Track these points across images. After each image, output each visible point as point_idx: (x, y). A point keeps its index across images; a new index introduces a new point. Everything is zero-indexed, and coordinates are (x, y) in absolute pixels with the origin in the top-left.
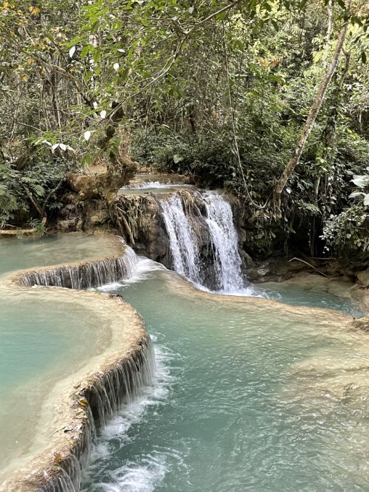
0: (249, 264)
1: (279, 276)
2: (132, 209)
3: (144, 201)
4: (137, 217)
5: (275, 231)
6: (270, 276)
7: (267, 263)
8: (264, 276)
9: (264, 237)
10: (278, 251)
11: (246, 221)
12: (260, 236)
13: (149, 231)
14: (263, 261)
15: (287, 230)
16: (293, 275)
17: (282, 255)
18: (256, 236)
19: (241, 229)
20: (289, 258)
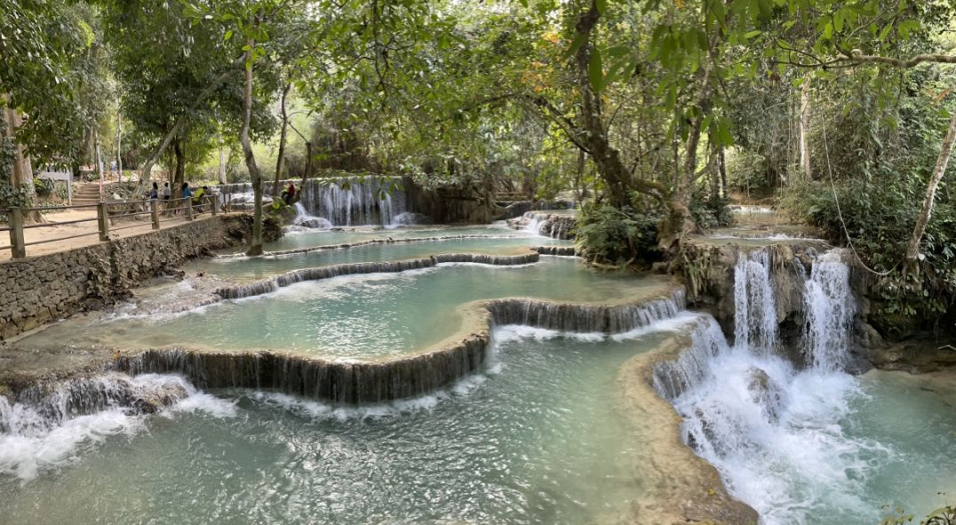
0: (875, 343)
1: (915, 366)
2: (699, 259)
3: (716, 252)
4: (705, 267)
5: (916, 306)
6: (902, 363)
7: (903, 347)
8: (893, 362)
9: (896, 311)
10: (924, 333)
11: (869, 289)
12: (891, 310)
13: (718, 285)
14: (897, 342)
15: (932, 306)
16: (940, 368)
17: (931, 339)
18: (886, 310)
19: (864, 298)
20: (940, 345)
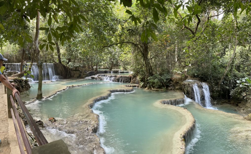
0: (212, 101)
2: (186, 86)
3: (189, 84)
4: (187, 88)
5: (219, 93)
6: (217, 104)
7: (217, 101)
11: (212, 90)
12: (215, 94)
13: (190, 91)
17: (220, 99)
